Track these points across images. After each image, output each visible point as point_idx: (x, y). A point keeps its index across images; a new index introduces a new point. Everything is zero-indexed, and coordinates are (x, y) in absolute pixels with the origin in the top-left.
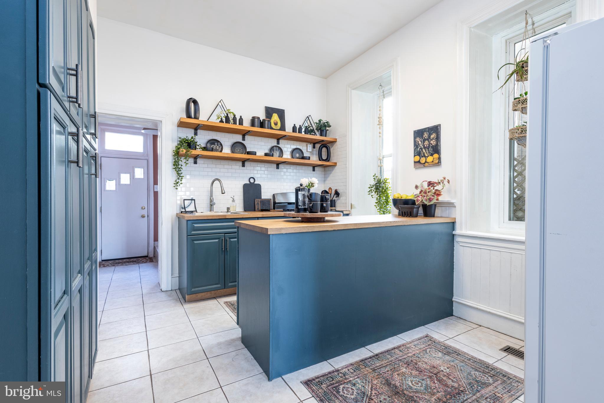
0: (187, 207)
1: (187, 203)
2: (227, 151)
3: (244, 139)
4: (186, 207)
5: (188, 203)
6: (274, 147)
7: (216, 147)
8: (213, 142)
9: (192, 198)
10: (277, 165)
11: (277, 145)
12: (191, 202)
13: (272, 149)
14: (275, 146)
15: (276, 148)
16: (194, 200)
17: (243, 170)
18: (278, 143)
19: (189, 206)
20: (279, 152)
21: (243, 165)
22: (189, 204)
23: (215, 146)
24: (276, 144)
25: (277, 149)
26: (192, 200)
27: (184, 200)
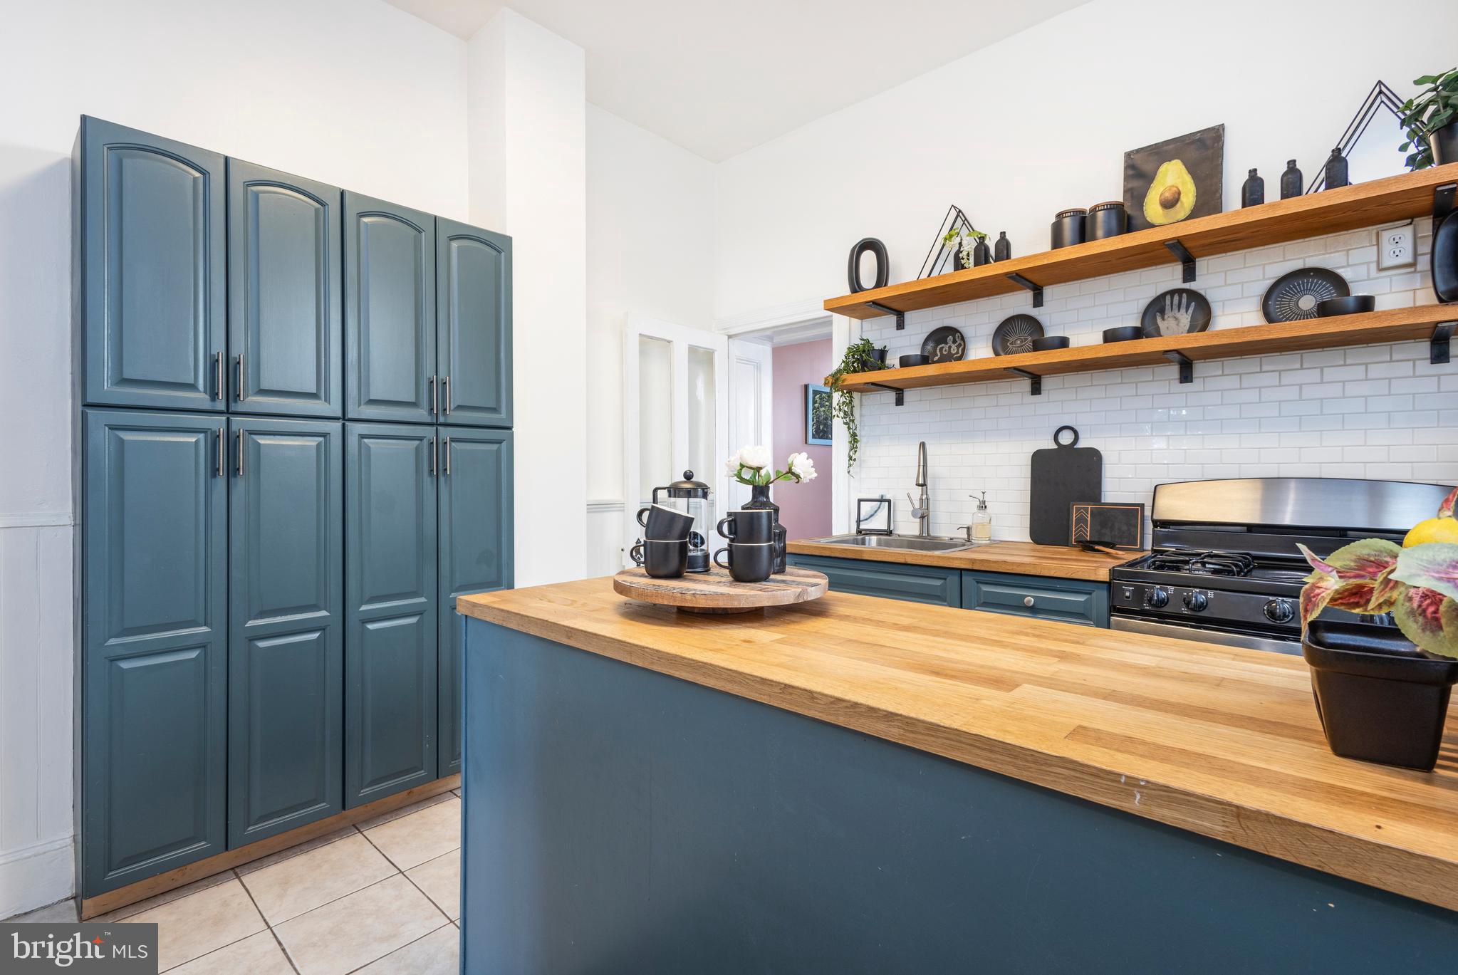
0: (866, 519)
1: (866, 508)
2: (980, 352)
3: (1038, 302)
4: (861, 518)
5: (869, 509)
6: (1168, 298)
7: (950, 347)
8: (943, 335)
9: (882, 496)
10: (1181, 368)
11: (1187, 286)
12: (879, 508)
13: (1157, 307)
14: (1172, 293)
15: (1176, 298)
16: (889, 501)
17: (1035, 403)
18: (1189, 275)
19: (872, 516)
20: (1191, 311)
21: (1036, 389)
22: (872, 513)
23: (946, 347)
24: (1181, 280)
25: (1184, 300)
26: (881, 500)
27: (860, 501)
